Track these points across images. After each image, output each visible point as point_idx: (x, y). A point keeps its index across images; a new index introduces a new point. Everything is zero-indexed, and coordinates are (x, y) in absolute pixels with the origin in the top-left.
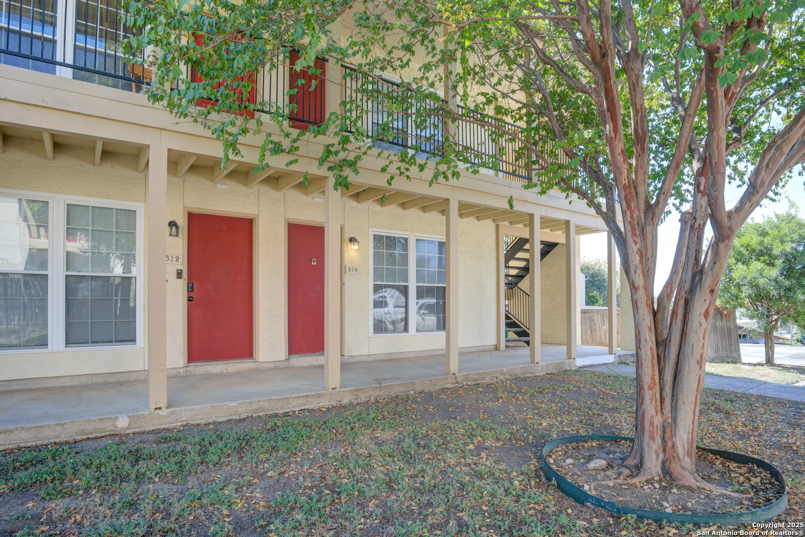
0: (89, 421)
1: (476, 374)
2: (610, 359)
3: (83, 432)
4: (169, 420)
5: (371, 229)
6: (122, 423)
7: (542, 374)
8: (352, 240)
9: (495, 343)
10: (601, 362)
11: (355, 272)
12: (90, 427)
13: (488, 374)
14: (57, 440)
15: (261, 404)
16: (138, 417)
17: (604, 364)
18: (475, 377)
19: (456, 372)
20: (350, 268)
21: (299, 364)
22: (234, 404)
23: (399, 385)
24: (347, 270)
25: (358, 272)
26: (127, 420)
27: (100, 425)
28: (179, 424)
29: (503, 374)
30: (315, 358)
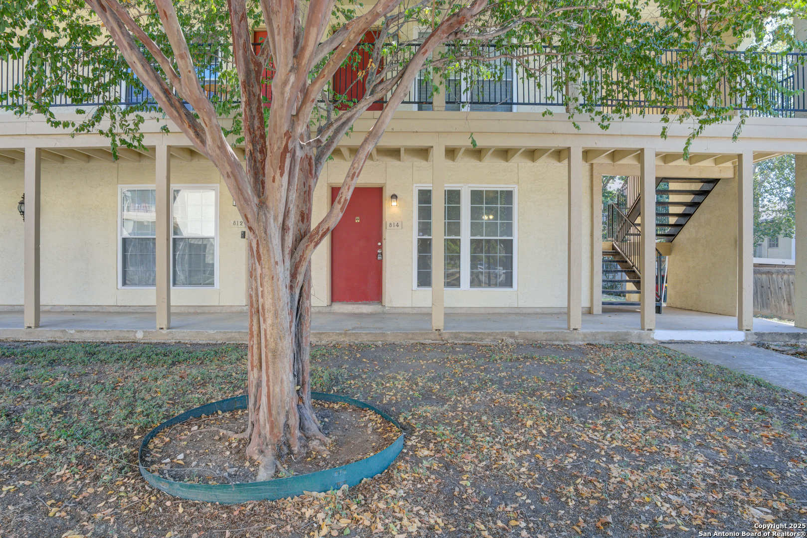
0: (121, 331)
1: (471, 333)
2: (738, 336)
3: (118, 338)
4: (167, 337)
5: (415, 185)
6: (140, 335)
7: (581, 343)
8: (394, 197)
9: (587, 304)
10: (712, 339)
11: (396, 227)
12: (121, 335)
13: (489, 334)
14: (103, 341)
15: (233, 334)
16: (149, 333)
17: (719, 343)
18: (469, 336)
19: (441, 328)
20: (391, 224)
21: (341, 311)
22: (212, 332)
23: (367, 334)
24: (388, 226)
25: (400, 227)
26: (142, 333)
27: (126, 335)
28: (174, 341)
29: (512, 336)
30: (356, 306)
